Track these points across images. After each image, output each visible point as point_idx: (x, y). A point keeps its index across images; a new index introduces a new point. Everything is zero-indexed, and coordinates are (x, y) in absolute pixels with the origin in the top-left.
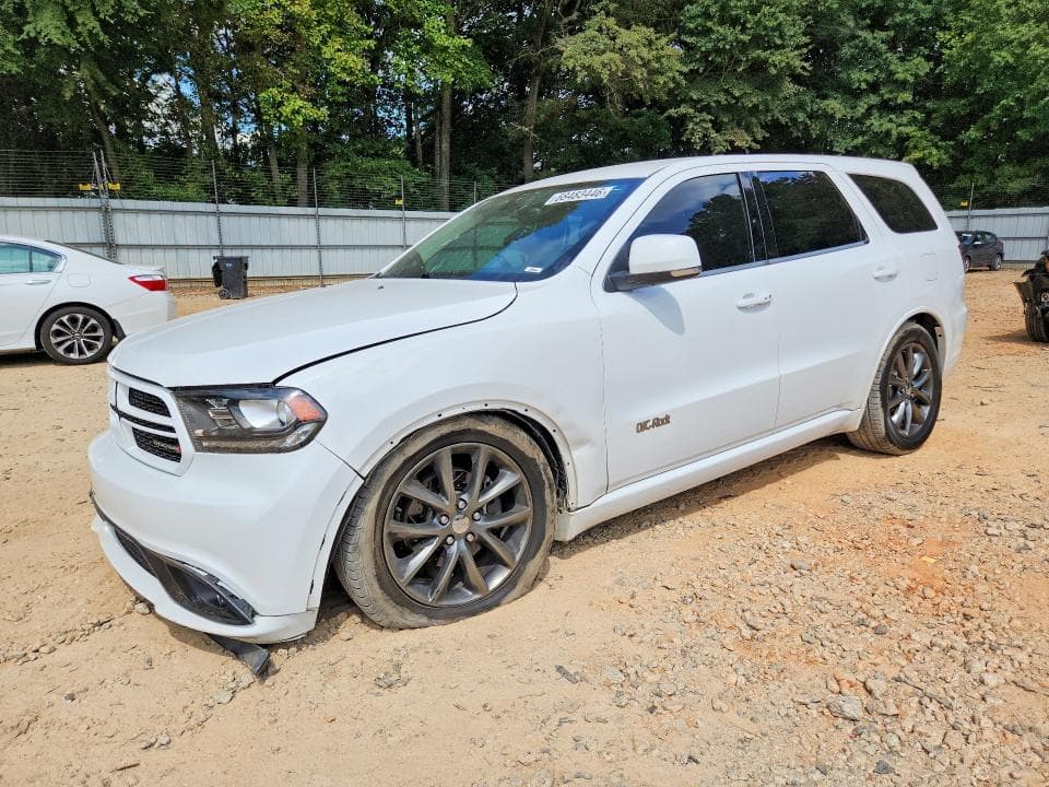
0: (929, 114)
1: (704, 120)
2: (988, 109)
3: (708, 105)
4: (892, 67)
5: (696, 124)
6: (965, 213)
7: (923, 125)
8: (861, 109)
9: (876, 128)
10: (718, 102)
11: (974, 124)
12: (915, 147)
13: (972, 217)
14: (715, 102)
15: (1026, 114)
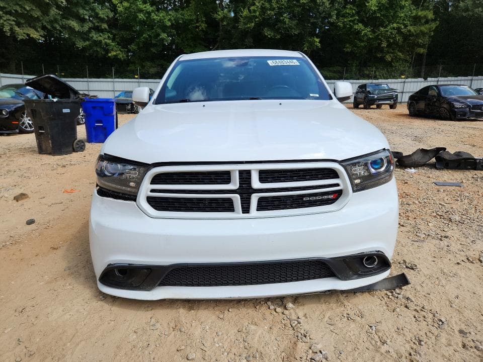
0: (114, 35)
1: (9, 20)
2: (138, 37)
3: (11, 11)
4: (97, 11)
5: (5, 21)
6: (137, 80)
7: (113, 40)
8: (86, 28)
9: (95, 38)
10: (16, 11)
11: (134, 43)
12: (112, 50)
13: (141, 82)
14: (14, 10)
15: (153, 42)
